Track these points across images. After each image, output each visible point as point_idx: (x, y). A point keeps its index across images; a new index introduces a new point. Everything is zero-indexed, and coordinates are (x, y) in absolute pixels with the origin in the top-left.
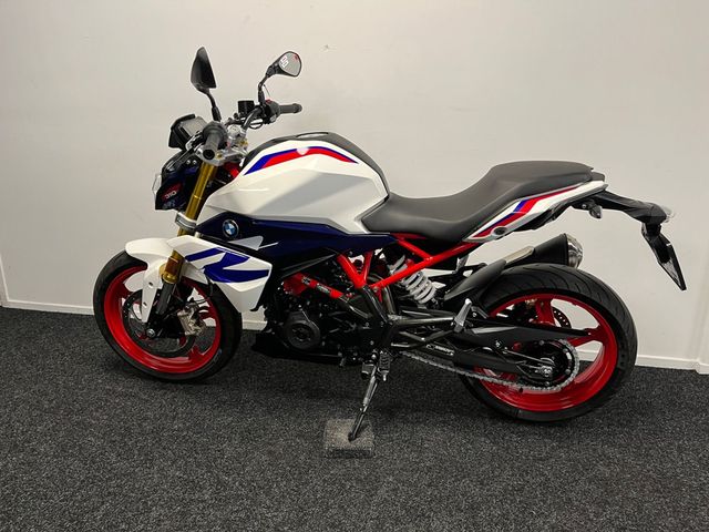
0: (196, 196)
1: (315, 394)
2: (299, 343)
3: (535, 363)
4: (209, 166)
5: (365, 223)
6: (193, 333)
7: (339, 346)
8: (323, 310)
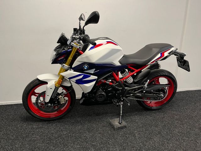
0: (70, 58)
1: (98, 114)
2: (100, 100)
3: (159, 94)
4: (76, 48)
5: (120, 62)
6: (63, 102)
8: (105, 89)
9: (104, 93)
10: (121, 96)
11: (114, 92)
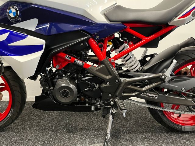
1: (71, 130)
7: (87, 100)
8: (77, 78)
9: (72, 86)
10: (110, 95)
11: (97, 86)
